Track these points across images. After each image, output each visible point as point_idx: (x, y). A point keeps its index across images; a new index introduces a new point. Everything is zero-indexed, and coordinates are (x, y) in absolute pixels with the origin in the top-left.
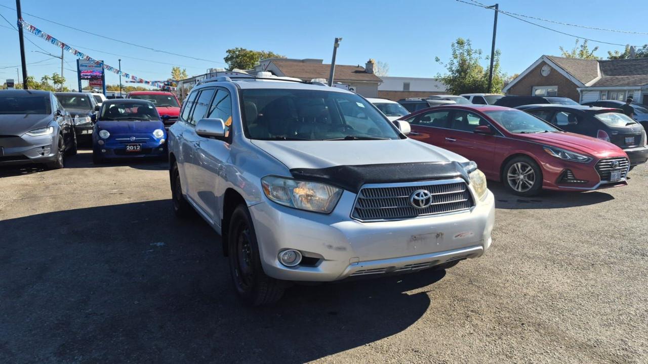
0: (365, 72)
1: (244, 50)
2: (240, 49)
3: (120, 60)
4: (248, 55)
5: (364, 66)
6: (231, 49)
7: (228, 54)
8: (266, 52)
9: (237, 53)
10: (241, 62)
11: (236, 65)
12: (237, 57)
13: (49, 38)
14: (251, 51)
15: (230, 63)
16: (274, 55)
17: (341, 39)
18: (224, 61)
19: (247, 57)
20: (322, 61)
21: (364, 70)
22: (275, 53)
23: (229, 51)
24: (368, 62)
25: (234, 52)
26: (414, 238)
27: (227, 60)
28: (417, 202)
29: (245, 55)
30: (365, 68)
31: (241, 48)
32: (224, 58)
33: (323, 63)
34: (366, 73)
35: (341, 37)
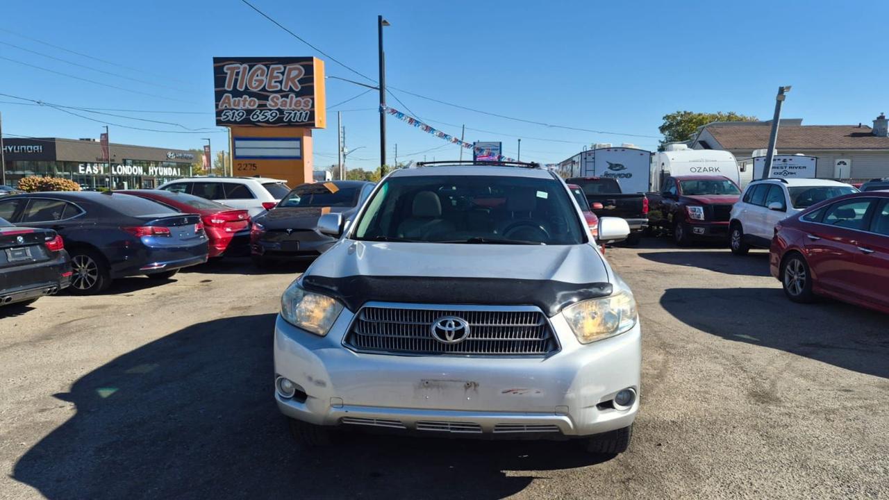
0: (871, 134)
1: (689, 114)
2: (683, 113)
3: (519, 140)
4: (694, 120)
5: (871, 125)
6: (669, 114)
7: (664, 121)
8: (725, 113)
9: (679, 118)
10: (684, 131)
11: (676, 135)
12: (679, 124)
13: (411, 121)
14: (700, 115)
15: (667, 133)
16: (736, 116)
17: (788, 88)
18: (659, 131)
19: (694, 123)
20: (800, 121)
21: (870, 131)
22: (738, 114)
23: (667, 117)
24: (878, 118)
25: (674, 117)
26: (425, 384)
27: (663, 129)
28: (441, 333)
29: (690, 121)
30: (872, 127)
31: (685, 112)
32: (660, 128)
33: (803, 124)
34: (875, 136)
35: (789, 85)
